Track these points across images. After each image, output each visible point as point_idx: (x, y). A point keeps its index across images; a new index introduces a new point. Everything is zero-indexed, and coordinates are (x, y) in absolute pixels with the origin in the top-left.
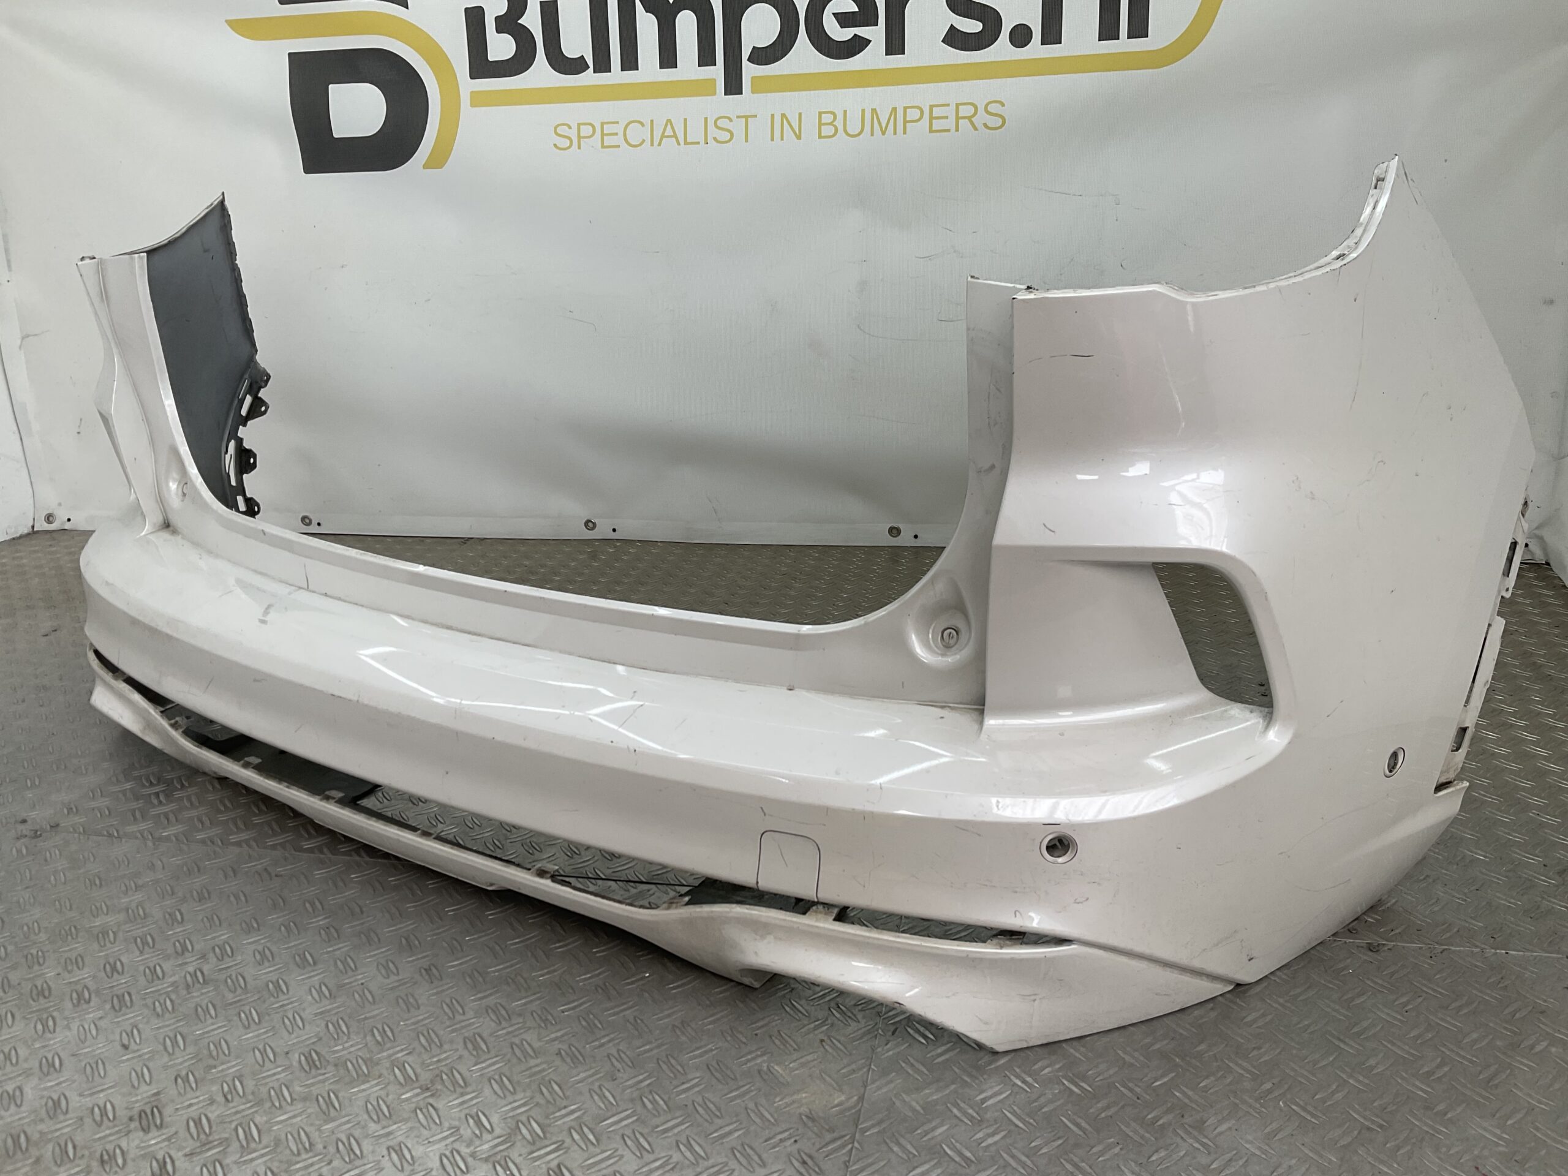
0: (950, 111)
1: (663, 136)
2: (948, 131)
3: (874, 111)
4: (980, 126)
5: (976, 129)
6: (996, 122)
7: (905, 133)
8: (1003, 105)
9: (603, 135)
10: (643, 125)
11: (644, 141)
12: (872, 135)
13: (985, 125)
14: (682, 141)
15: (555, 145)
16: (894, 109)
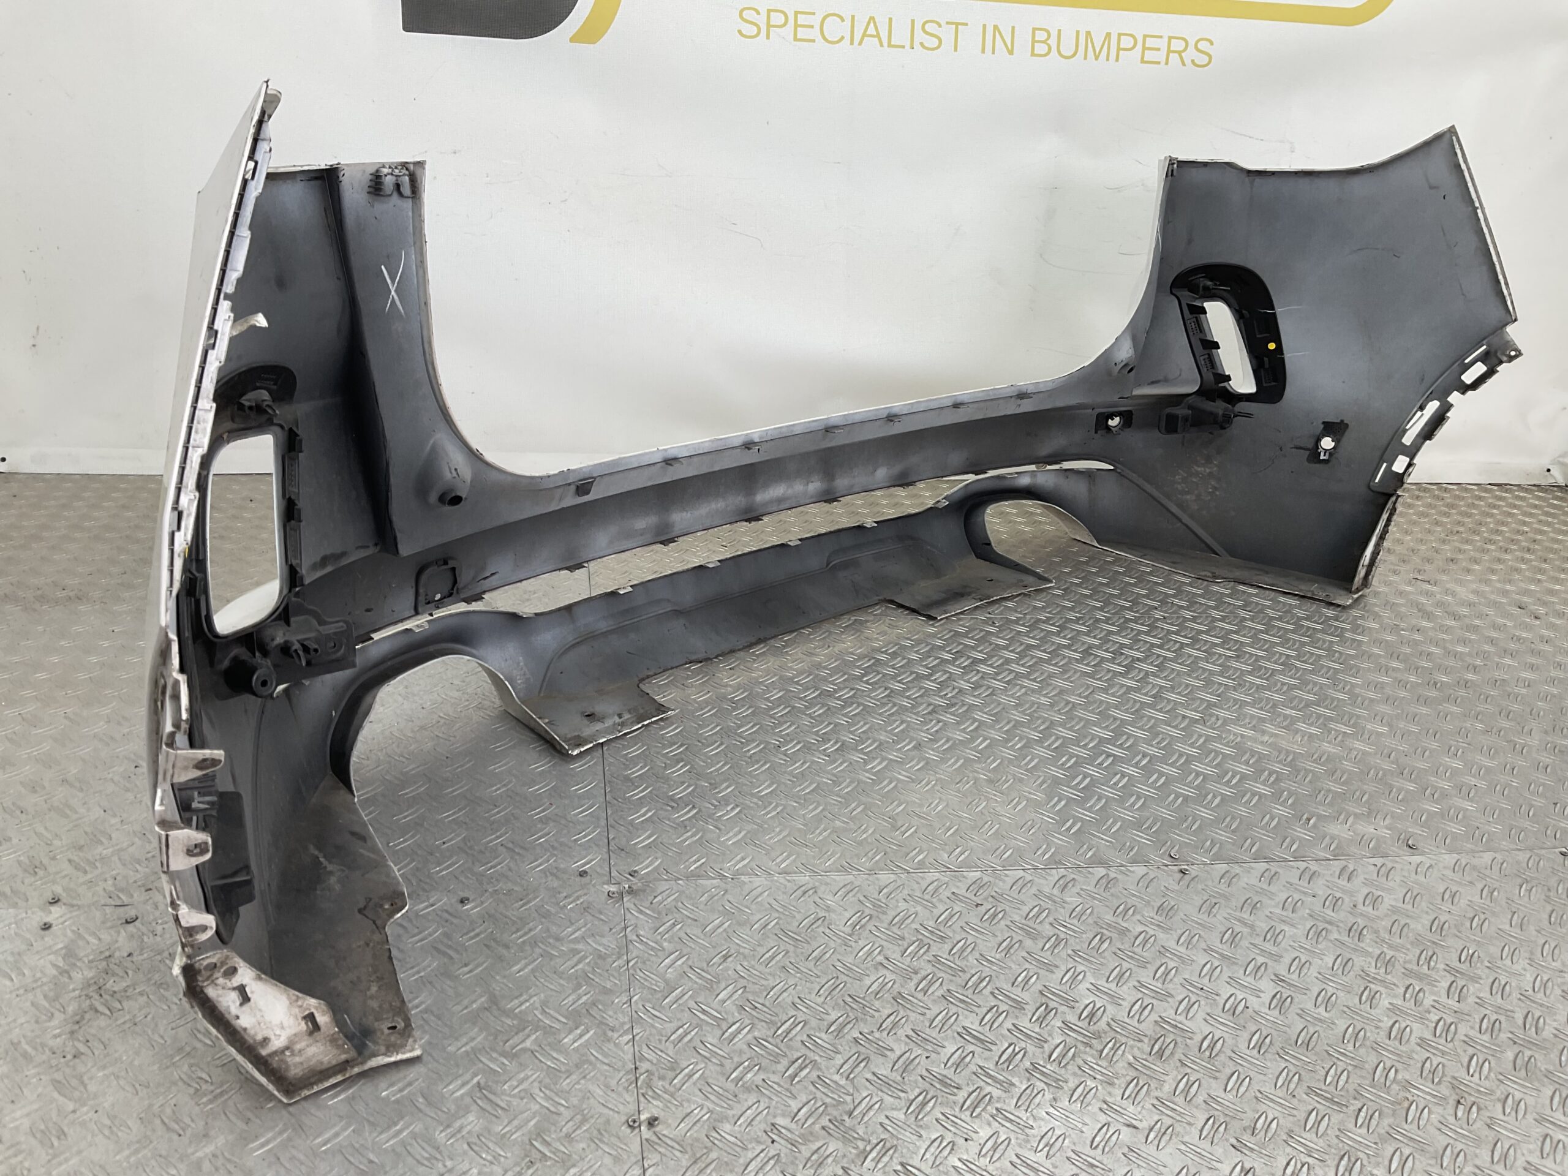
0: (1162, 44)
1: (864, 35)
2: (1159, 63)
3: (1088, 33)
4: (1188, 62)
5: (1184, 64)
6: (1202, 59)
7: (1117, 60)
8: (1212, 43)
9: (796, 26)
10: (843, 20)
11: (843, 38)
12: (1085, 58)
13: (1193, 61)
14: (885, 43)
15: (740, 32)
16: (1108, 35)
